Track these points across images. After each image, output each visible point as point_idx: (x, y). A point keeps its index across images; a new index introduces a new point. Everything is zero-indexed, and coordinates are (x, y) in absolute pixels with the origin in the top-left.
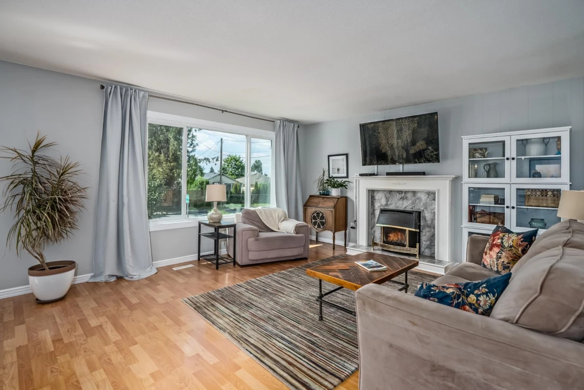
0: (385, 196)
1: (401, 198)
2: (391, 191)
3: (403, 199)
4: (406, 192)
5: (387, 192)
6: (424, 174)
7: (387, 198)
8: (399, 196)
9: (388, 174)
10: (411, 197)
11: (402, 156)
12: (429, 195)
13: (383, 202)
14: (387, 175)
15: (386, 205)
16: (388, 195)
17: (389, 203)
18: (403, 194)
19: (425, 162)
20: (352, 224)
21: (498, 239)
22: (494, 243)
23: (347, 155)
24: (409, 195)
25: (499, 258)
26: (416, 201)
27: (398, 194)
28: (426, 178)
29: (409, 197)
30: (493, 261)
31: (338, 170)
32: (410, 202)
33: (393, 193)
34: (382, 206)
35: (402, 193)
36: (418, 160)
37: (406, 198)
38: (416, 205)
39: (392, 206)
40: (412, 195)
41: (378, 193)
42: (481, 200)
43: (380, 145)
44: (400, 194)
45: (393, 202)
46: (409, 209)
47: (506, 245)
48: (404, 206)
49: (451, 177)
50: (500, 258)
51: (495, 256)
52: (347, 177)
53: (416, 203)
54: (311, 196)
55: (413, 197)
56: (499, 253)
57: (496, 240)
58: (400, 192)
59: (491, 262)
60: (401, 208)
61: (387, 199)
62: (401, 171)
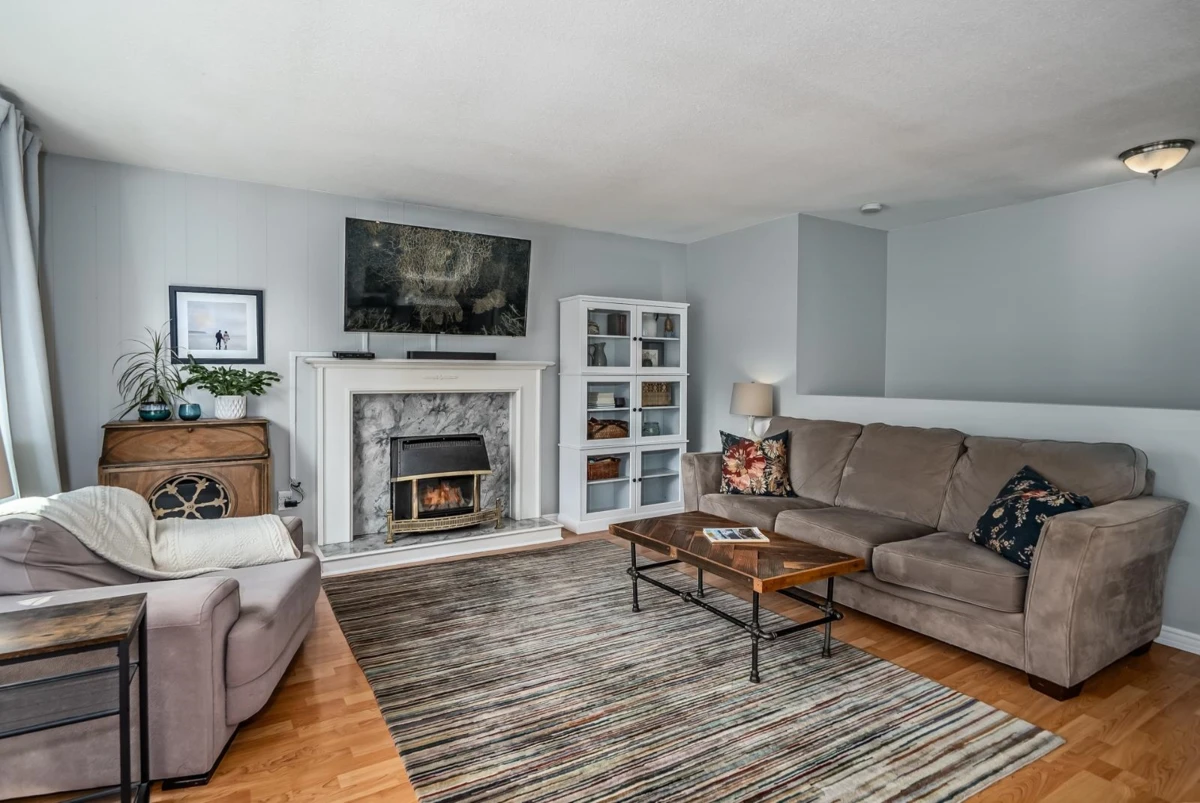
0: (392, 407)
1: (433, 410)
2: (408, 395)
3: (436, 411)
4: (444, 396)
5: (396, 398)
6: (492, 357)
7: (395, 411)
8: (426, 405)
9: (410, 355)
10: (456, 406)
11: (454, 319)
12: (492, 400)
13: (387, 422)
14: (409, 357)
15: (396, 428)
16: (400, 405)
17: (401, 424)
18: (438, 401)
19: (500, 334)
20: (285, 494)
21: (756, 450)
22: (751, 457)
23: (259, 295)
24: (451, 402)
25: (767, 475)
26: (465, 414)
27: (424, 402)
28: (495, 365)
29: (452, 406)
30: (758, 482)
31: (219, 337)
32: (454, 416)
33: (414, 399)
34: (384, 431)
35: (435, 398)
36: (488, 330)
37: (445, 409)
38: (467, 422)
39: (410, 429)
40: (458, 402)
41: (371, 401)
42: (598, 402)
43: (400, 283)
44: (430, 401)
45: (412, 420)
46: (451, 431)
47: (773, 456)
48: (439, 428)
49: (542, 365)
50: (770, 474)
51: (760, 474)
52: (261, 359)
53: (467, 416)
54: (111, 430)
55: (460, 407)
56: (766, 468)
57: (753, 452)
58: (430, 396)
59: (754, 484)
60: (433, 431)
61: (398, 417)
62: (433, 349)
